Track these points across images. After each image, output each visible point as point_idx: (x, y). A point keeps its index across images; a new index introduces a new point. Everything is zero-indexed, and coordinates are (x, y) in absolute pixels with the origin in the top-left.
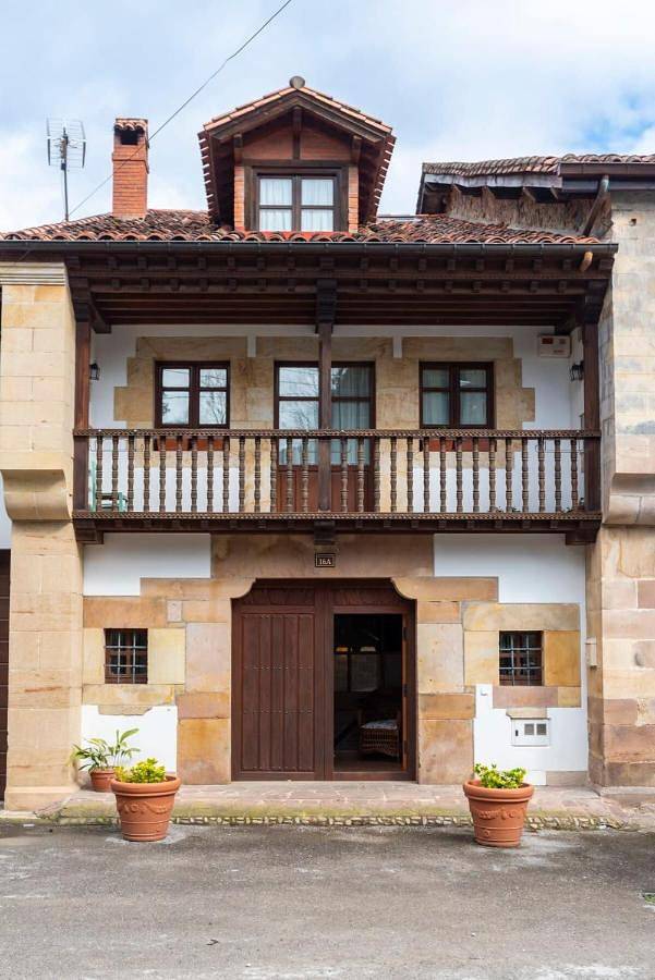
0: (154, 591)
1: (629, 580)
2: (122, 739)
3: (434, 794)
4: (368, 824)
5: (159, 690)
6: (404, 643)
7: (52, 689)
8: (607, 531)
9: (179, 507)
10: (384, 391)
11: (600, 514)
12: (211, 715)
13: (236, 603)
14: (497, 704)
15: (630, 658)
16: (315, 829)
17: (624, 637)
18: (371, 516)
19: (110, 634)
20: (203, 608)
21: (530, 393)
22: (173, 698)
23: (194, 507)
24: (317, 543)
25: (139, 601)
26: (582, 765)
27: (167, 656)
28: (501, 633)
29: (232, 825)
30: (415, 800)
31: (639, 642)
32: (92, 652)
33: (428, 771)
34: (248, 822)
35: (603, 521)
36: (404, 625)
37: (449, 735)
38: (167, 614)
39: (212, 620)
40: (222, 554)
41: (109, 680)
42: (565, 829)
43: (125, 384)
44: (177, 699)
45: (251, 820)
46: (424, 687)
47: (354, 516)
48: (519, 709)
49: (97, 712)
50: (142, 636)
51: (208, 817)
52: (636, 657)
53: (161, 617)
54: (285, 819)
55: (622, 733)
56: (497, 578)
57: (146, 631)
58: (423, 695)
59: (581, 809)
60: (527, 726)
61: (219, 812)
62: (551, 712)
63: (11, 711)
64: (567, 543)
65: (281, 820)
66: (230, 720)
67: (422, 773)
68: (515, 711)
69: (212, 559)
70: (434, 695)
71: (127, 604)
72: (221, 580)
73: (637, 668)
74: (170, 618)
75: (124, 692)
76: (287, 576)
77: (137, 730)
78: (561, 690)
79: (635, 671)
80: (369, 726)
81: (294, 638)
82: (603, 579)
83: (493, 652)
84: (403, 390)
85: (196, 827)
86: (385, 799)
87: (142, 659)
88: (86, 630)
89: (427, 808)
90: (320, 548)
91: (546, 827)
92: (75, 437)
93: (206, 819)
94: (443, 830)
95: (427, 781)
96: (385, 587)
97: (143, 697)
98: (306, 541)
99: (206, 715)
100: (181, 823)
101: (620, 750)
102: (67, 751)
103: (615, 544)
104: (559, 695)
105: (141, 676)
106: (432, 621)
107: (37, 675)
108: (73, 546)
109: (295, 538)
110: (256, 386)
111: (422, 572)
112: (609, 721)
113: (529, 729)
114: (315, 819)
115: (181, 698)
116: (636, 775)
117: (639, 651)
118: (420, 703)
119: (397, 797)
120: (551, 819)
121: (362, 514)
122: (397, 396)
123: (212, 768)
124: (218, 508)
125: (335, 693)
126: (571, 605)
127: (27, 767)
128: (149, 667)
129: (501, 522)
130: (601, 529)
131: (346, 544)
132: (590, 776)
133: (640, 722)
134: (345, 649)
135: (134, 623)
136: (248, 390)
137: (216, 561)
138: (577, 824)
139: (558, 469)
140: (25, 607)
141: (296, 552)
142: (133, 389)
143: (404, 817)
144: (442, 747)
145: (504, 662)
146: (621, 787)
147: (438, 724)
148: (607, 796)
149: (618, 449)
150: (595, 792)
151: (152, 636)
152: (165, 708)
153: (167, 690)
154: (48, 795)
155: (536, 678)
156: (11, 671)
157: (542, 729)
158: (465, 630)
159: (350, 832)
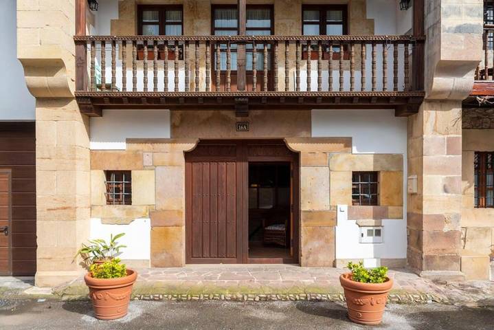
0: (135, 146)
1: (441, 136)
2: (115, 239)
3: (312, 275)
4: (271, 300)
5: (139, 209)
6: (291, 180)
7: (65, 208)
8: (427, 104)
9: (145, 88)
10: (280, 22)
11: (424, 93)
12: (173, 224)
13: (188, 155)
14: (350, 217)
15: (441, 188)
16: (234, 304)
17: (437, 174)
18: (272, 94)
19: (108, 174)
20: (166, 158)
21: (371, 22)
22: (148, 214)
23: (155, 88)
24: (237, 116)
25: (124, 153)
26: (403, 255)
27: (143, 187)
28: (353, 172)
29: (178, 301)
30: (300, 281)
31: (447, 178)
32: (96, 184)
33: (307, 258)
34: (189, 298)
35: (426, 97)
36: (292, 168)
37: (320, 237)
38: (143, 162)
39: (172, 165)
40: (177, 122)
41: (109, 202)
42: (405, 303)
43: (118, 18)
44: (149, 214)
45: (192, 296)
46: (305, 206)
47: (262, 94)
48: (364, 220)
49: (100, 222)
50: (128, 174)
51: (163, 295)
52: (445, 186)
53: (139, 163)
54: (214, 296)
55: (435, 236)
56: (351, 138)
57: (130, 171)
58: (305, 211)
59: (412, 288)
60: (369, 230)
61: (171, 289)
62: (384, 222)
63: (38, 222)
64: (396, 115)
65: (211, 297)
66: (184, 228)
67: (303, 260)
68: (361, 221)
69: (171, 126)
70: (310, 211)
71: (118, 155)
72: (177, 139)
73: (445, 194)
74: (145, 164)
75: (117, 210)
76: (218, 137)
77: (124, 234)
78: (390, 208)
79: (444, 196)
80: (269, 228)
81: (224, 176)
82: (424, 136)
83: (348, 185)
84: (292, 21)
85: (153, 302)
86: (281, 280)
87: (128, 189)
88: (92, 171)
89: (309, 287)
90: (239, 119)
91: (393, 302)
92: (75, 41)
93: (161, 297)
94: (322, 304)
95: (306, 266)
96: (280, 144)
97: (129, 213)
98: (230, 114)
99: (168, 224)
100: (144, 299)
101: (433, 247)
102: (75, 249)
103: (433, 113)
104: (389, 211)
105: (128, 200)
106: (310, 165)
107: (55, 200)
108: (78, 115)
109: (224, 112)
110: (199, 18)
111: (304, 134)
112: (427, 228)
113: (370, 233)
114: (235, 297)
115: (153, 214)
116: (444, 263)
117: (447, 183)
118: (302, 216)
119: (288, 278)
120: (394, 296)
121: (266, 93)
122: (288, 25)
123: (172, 257)
124: (171, 88)
125: (249, 209)
126: (398, 155)
127: (50, 259)
128: (132, 194)
129: (358, 98)
130: (424, 103)
131: (256, 116)
132: (408, 262)
133: (446, 229)
134: (256, 185)
135: (123, 167)
136: (195, 21)
137: (174, 127)
138: (413, 299)
139: (396, 63)
140: (46, 155)
141: (225, 121)
142: (122, 21)
143: (295, 294)
144: (316, 244)
145: (354, 191)
146: (433, 271)
147: (313, 230)
148: (425, 277)
149: (443, 44)
150: (416, 274)
151: (134, 174)
152: (144, 219)
153: (144, 210)
154: (63, 277)
155: (374, 202)
156: (38, 197)
157: (378, 233)
158: (330, 170)
159: (258, 307)
